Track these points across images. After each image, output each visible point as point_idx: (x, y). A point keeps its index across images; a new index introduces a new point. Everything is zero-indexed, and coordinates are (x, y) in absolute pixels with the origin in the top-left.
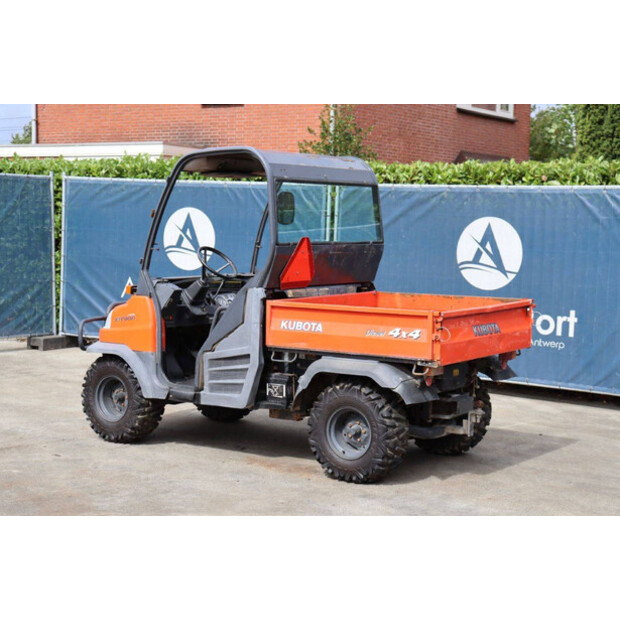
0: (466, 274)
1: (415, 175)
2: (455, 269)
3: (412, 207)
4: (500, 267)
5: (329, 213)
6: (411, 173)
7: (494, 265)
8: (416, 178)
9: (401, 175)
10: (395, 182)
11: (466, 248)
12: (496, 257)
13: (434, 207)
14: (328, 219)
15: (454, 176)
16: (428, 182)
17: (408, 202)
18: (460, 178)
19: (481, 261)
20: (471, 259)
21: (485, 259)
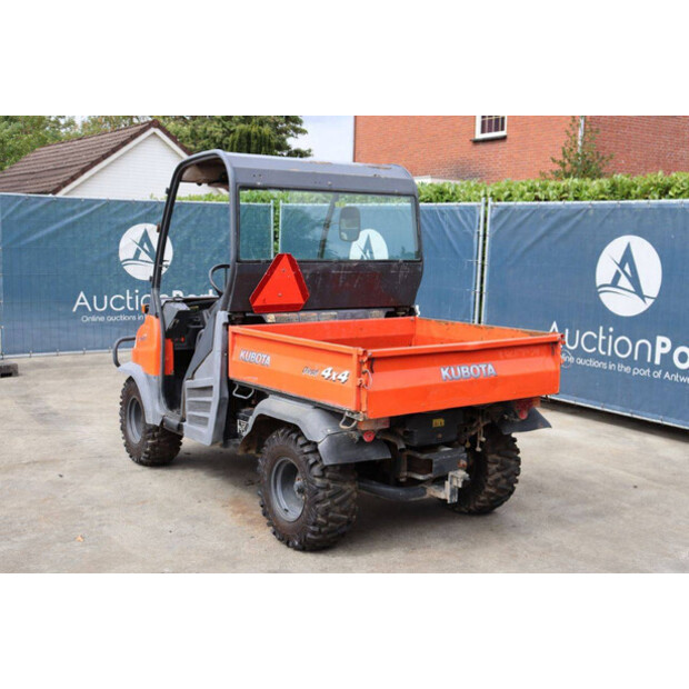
0: (605, 298)
1: (564, 192)
2: (594, 292)
3: (556, 226)
4: (638, 291)
5: (481, 233)
6: (561, 190)
7: (632, 289)
8: (565, 195)
9: (551, 193)
10: (546, 200)
11: (605, 269)
12: (634, 280)
13: (578, 222)
14: (481, 238)
15: (602, 192)
16: (576, 199)
17: (552, 220)
18: (606, 194)
19: (619, 284)
20: (609, 282)
21: (624, 282)
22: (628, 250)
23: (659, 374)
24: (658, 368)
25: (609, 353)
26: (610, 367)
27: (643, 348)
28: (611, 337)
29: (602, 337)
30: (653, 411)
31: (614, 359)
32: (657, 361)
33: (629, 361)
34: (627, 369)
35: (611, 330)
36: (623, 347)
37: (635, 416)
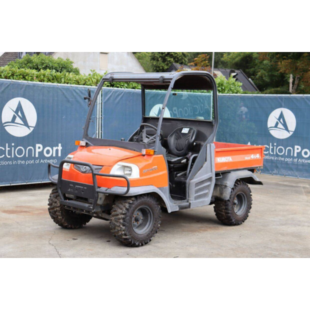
25: (13, 156)
26: (14, 163)
27: (30, 150)
28: (13, 148)
31: (16, 158)
33: (24, 158)
34: (23, 162)
35: (13, 144)
36: (20, 152)
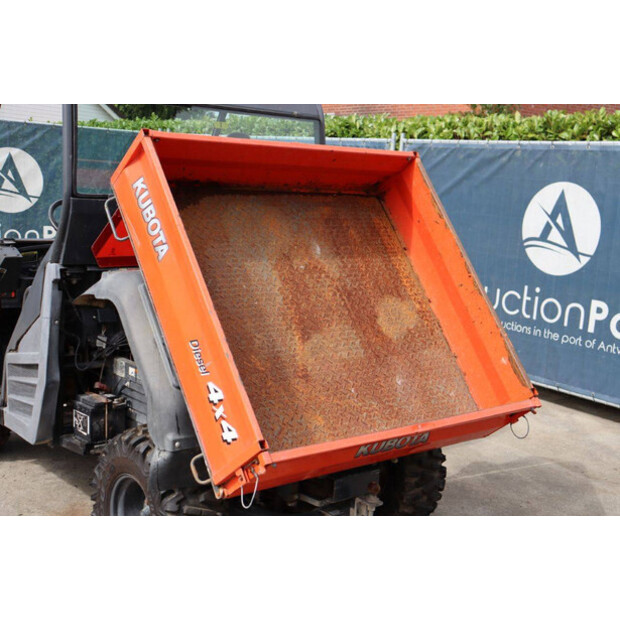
1: (487, 130)
2: (519, 245)
3: (477, 168)
4: (572, 247)
6: (484, 128)
8: (488, 133)
9: (472, 131)
10: (466, 138)
12: (568, 234)
13: (502, 167)
15: (532, 130)
16: (501, 138)
17: (473, 162)
18: (536, 133)
19: (549, 239)
20: (538, 235)
21: (555, 236)
22: (562, 198)
23: (592, 344)
24: (591, 336)
25: (534, 317)
26: (535, 333)
27: (575, 313)
28: (536, 299)
29: (526, 298)
30: (583, 386)
31: (540, 323)
32: (591, 329)
33: (558, 327)
34: (555, 336)
35: (538, 290)
36: (551, 311)
37: (561, 390)
